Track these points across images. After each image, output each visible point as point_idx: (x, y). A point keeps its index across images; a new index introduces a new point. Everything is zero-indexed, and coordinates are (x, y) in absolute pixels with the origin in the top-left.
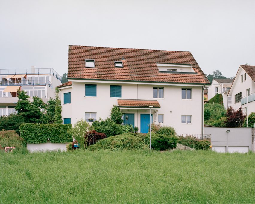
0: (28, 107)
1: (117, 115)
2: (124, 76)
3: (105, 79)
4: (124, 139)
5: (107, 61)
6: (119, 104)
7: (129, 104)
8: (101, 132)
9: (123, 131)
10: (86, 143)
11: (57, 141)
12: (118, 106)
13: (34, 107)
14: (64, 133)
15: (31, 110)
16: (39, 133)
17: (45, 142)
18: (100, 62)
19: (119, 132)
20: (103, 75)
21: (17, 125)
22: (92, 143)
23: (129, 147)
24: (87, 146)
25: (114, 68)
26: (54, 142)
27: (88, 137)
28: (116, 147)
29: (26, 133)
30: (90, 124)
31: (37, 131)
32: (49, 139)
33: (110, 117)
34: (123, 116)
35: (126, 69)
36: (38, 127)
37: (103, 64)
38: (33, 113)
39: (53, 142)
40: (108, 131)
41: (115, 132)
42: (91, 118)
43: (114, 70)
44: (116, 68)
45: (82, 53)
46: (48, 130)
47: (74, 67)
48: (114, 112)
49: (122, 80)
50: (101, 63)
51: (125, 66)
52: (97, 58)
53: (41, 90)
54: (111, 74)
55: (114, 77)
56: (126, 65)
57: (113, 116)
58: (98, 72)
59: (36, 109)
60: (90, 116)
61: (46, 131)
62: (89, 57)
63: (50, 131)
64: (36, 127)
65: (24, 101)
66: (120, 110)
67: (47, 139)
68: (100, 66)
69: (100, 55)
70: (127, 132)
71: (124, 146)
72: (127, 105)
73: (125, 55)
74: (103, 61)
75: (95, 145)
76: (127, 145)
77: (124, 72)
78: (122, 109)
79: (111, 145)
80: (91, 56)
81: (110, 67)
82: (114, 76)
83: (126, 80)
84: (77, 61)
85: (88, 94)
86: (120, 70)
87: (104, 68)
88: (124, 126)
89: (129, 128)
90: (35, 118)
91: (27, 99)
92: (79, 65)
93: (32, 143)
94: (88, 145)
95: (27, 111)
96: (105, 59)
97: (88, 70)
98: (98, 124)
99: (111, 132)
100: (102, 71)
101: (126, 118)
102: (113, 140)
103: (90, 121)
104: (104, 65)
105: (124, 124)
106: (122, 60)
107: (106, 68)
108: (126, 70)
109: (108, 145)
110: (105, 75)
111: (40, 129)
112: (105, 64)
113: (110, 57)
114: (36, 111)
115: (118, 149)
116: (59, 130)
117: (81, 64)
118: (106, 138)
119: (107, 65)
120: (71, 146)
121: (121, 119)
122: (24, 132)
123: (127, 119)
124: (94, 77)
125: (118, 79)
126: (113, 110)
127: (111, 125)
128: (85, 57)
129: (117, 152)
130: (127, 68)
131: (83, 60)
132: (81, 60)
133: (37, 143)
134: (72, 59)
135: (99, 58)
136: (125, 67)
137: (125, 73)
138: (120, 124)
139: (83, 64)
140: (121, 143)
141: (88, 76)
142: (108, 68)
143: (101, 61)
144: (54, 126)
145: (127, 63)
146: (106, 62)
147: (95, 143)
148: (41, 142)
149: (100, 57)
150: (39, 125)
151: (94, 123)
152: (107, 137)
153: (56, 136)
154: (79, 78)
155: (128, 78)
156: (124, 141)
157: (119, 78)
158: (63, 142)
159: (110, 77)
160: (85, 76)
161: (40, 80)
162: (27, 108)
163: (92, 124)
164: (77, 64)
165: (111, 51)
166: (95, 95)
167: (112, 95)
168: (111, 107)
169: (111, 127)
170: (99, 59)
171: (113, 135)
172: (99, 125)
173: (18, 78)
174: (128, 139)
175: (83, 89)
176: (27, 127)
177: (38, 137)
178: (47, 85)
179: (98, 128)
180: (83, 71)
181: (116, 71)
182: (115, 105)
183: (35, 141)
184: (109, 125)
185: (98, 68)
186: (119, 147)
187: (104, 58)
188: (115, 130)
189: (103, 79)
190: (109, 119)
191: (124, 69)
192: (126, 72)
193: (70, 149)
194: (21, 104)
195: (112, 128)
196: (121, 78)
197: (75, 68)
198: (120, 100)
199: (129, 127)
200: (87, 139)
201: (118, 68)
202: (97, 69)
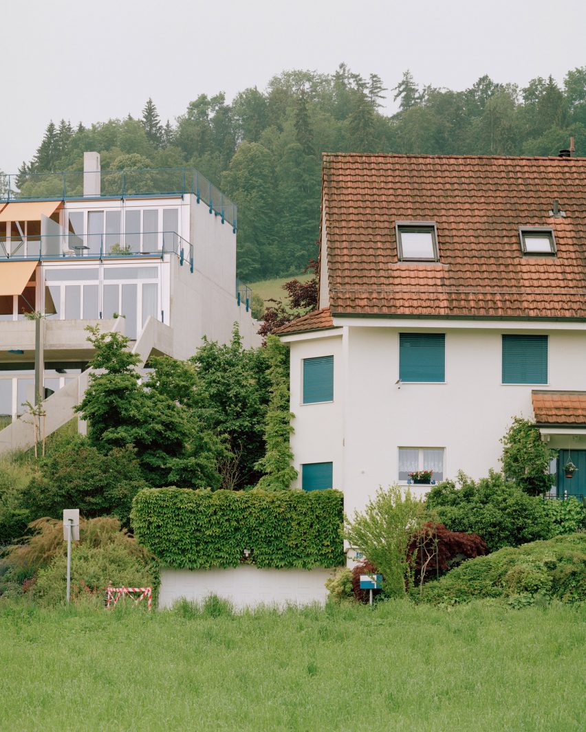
0: (137, 407)
1: (531, 460)
2: (559, 298)
3: (482, 312)
4: (554, 560)
5: (487, 226)
6: (536, 415)
7: (580, 412)
8: (463, 531)
9: (553, 526)
10: (409, 574)
11: (282, 559)
12: (533, 421)
13: (160, 405)
14: (311, 526)
15: (149, 418)
16: (208, 529)
17: (235, 565)
18: (460, 233)
19: (536, 529)
20: (471, 297)
21: (116, 492)
22: (432, 574)
23: (574, 591)
24: (412, 585)
25: (516, 261)
26: (269, 565)
27: (416, 552)
28: (526, 590)
29: (158, 527)
30: (420, 493)
31: (203, 521)
32: (247, 553)
33: (498, 468)
34: (553, 464)
35: (566, 262)
36: (206, 502)
37: (472, 239)
38: (159, 433)
39: (266, 564)
40: (494, 525)
41: (520, 529)
42: (421, 468)
43: (519, 268)
44: (524, 260)
45: (383, 191)
46: (246, 514)
47: (354, 259)
48: (518, 446)
49: (549, 313)
50: (464, 239)
51: (563, 248)
52: (443, 212)
53: (139, 282)
54: (505, 290)
55: (517, 305)
56: (570, 241)
57: (513, 461)
58: (452, 282)
59: (167, 411)
60: (416, 459)
61: (237, 521)
62: (410, 212)
63: (252, 521)
64: (199, 505)
65: (119, 381)
66: (543, 439)
67: (242, 553)
68: (458, 253)
69: (457, 199)
70: (571, 530)
71: (556, 587)
72: (572, 419)
73: (565, 195)
74: (471, 226)
75: (445, 581)
76: (565, 585)
77: (560, 276)
78: (551, 436)
79: (507, 582)
80: (418, 205)
81: (500, 254)
82: (515, 297)
83: (568, 314)
84: (362, 231)
85: (408, 373)
86: (542, 269)
87: (475, 261)
88: (556, 503)
89: (578, 513)
90: (164, 454)
91: (131, 367)
92: (371, 252)
93: (181, 566)
94: (417, 583)
95: (133, 422)
96: (477, 219)
97: (412, 274)
98: (453, 496)
99: (503, 529)
100: (469, 274)
101: (567, 472)
102: (512, 561)
103: (417, 482)
104: (473, 246)
105: (558, 496)
106: (551, 220)
107: (483, 261)
108: (568, 269)
109: (494, 584)
110: (481, 297)
111: (215, 513)
112: (481, 240)
113: (500, 206)
114: (172, 423)
115: (532, 600)
116: (289, 515)
117: (379, 245)
118: (484, 557)
119: (486, 247)
120: (350, 586)
121: (546, 472)
122: (150, 523)
123: (571, 473)
124: (437, 303)
125: (532, 313)
126: (513, 439)
127: (505, 500)
128: (393, 211)
129: (530, 611)
130: (573, 255)
131: (386, 224)
132: (377, 224)
133: (202, 568)
134: (344, 224)
135: (451, 212)
136: (564, 255)
137: (562, 284)
138: (541, 495)
139: (388, 245)
140: (543, 577)
141: (410, 303)
142: (492, 261)
143: (461, 226)
144: (268, 500)
145: (573, 234)
146: (484, 233)
147: (442, 573)
148: (216, 563)
149: (459, 206)
150: (210, 497)
151: (437, 493)
152: (487, 552)
153: (276, 537)
154: (376, 310)
155: (575, 306)
156: (555, 567)
157: (540, 306)
158: (304, 565)
159: (500, 304)
160: (398, 303)
161: (132, 233)
162: (133, 412)
163: (429, 496)
164: (363, 245)
165: (503, 175)
166: (437, 374)
167: (510, 376)
168: (504, 426)
169: (505, 509)
170: (452, 219)
171: (512, 545)
172: (455, 499)
173: (22, 223)
174: (570, 560)
175: (390, 354)
176: (162, 503)
177: (206, 543)
178: (167, 257)
179: (453, 512)
180: (391, 280)
181: (525, 276)
182: (519, 417)
183: (195, 561)
184: (498, 503)
185: (450, 260)
186: (536, 591)
187: (476, 213)
188: (520, 522)
189: (474, 312)
190: (495, 478)
191: (558, 262)
192: (569, 277)
193: (343, 595)
194: (109, 393)
195: (509, 514)
196: (548, 306)
197: (355, 265)
198: (540, 397)
199: (578, 509)
200: (414, 557)
201: (532, 260)
202: (447, 267)
